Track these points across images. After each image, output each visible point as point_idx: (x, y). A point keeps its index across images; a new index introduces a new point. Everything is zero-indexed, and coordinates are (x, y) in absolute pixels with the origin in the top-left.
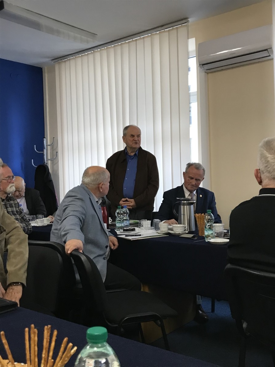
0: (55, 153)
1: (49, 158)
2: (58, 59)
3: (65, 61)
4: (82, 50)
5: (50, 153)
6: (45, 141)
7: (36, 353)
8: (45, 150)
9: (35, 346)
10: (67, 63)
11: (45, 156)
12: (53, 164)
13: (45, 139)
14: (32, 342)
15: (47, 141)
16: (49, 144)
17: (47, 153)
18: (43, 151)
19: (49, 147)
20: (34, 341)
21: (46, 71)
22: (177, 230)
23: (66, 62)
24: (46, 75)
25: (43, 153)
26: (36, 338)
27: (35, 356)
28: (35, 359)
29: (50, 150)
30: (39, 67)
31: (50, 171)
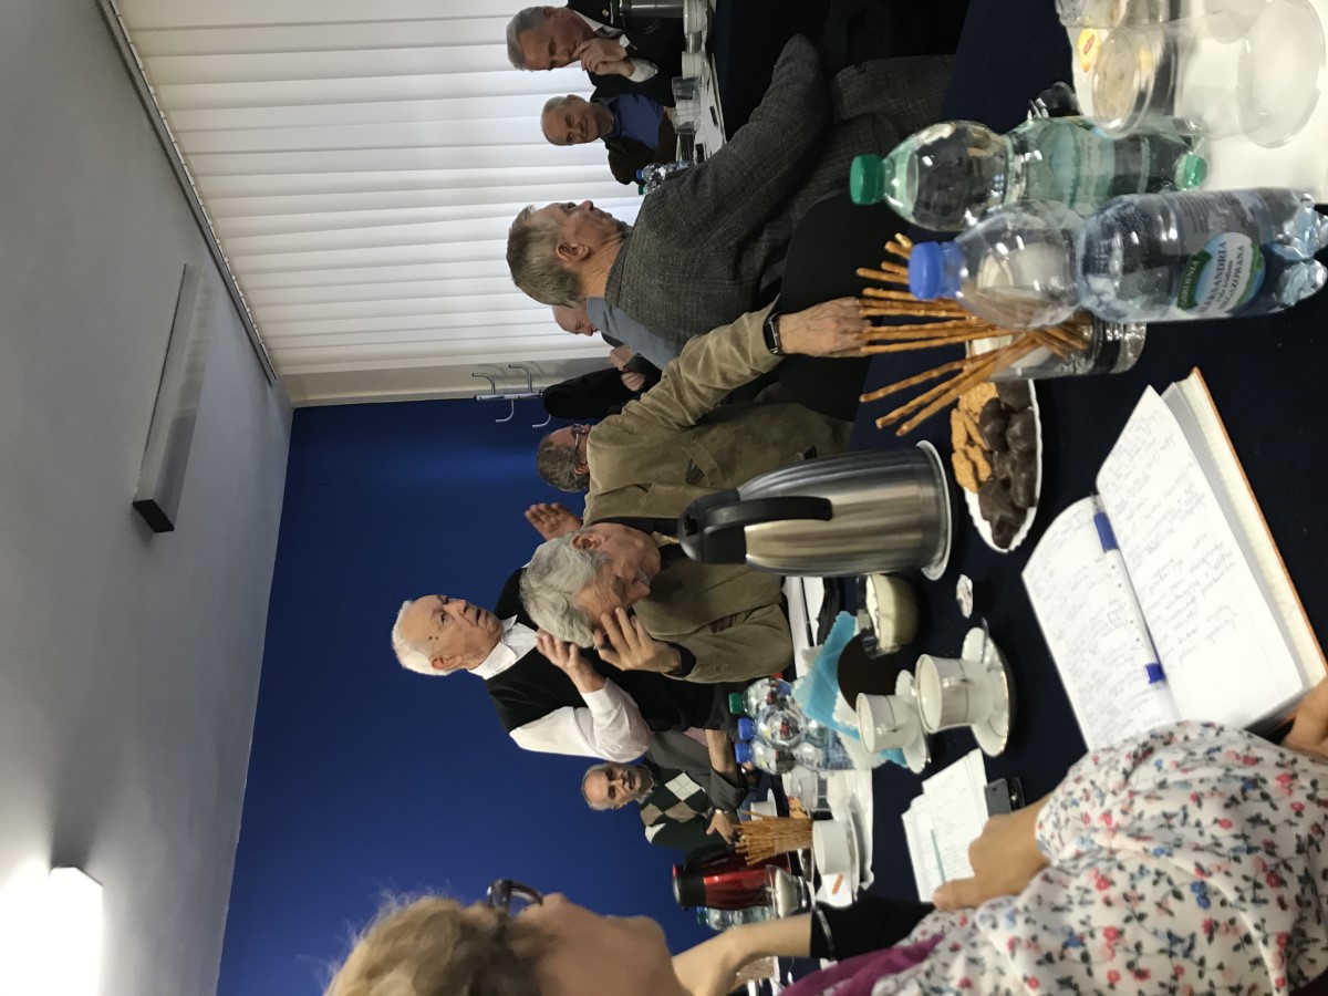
0: (512, 372)
1: (527, 386)
2: (266, 368)
3: (269, 350)
4: (232, 304)
5: (512, 384)
6: (484, 397)
7: (915, 327)
8: (507, 396)
9: (898, 331)
10: (273, 343)
11: (522, 395)
12: (541, 376)
13: (478, 398)
14: (891, 337)
15: (482, 390)
16: (489, 387)
17: (513, 389)
18: (509, 401)
19: (497, 387)
20: (888, 332)
21: (301, 399)
22: (699, 20)
23: (272, 347)
24: (312, 398)
25: (515, 400)
26: (884, 329)
27: (920, 330)
28: (927, 330)
29: (506, 384)
30: (292, 416)
31: (559, 381)
